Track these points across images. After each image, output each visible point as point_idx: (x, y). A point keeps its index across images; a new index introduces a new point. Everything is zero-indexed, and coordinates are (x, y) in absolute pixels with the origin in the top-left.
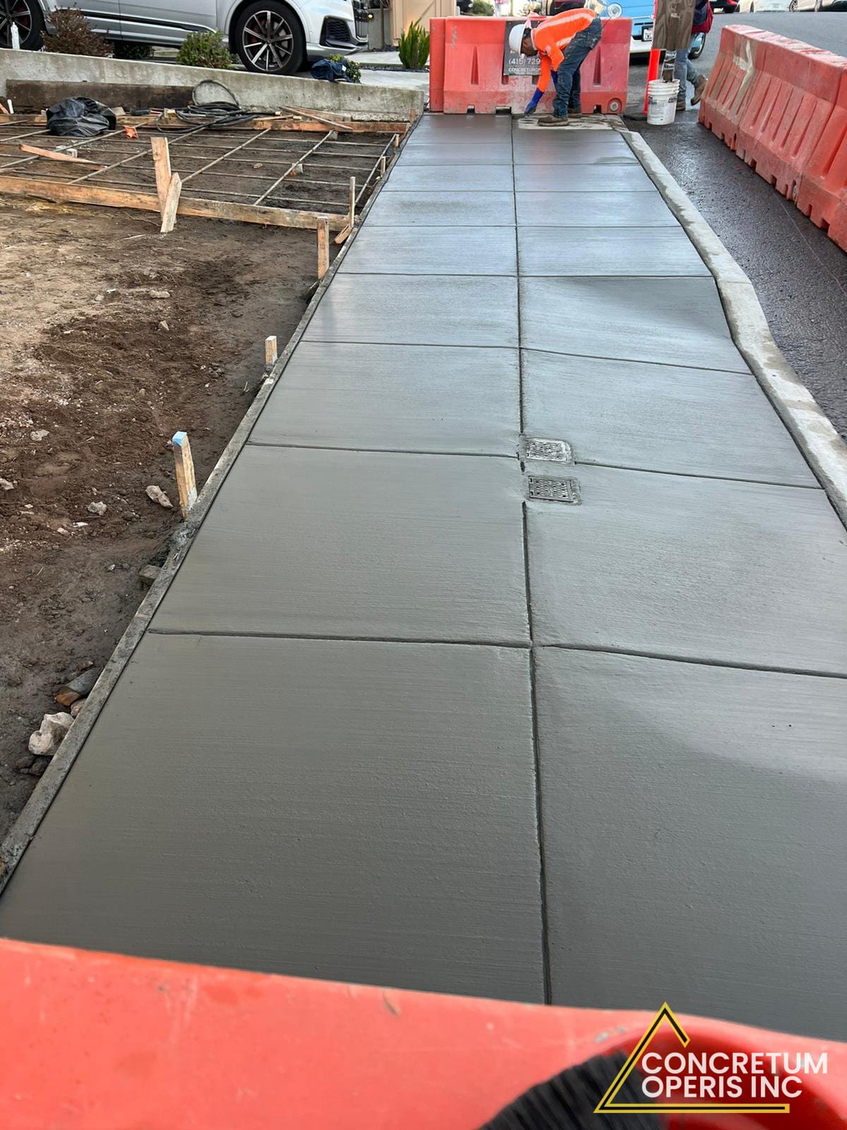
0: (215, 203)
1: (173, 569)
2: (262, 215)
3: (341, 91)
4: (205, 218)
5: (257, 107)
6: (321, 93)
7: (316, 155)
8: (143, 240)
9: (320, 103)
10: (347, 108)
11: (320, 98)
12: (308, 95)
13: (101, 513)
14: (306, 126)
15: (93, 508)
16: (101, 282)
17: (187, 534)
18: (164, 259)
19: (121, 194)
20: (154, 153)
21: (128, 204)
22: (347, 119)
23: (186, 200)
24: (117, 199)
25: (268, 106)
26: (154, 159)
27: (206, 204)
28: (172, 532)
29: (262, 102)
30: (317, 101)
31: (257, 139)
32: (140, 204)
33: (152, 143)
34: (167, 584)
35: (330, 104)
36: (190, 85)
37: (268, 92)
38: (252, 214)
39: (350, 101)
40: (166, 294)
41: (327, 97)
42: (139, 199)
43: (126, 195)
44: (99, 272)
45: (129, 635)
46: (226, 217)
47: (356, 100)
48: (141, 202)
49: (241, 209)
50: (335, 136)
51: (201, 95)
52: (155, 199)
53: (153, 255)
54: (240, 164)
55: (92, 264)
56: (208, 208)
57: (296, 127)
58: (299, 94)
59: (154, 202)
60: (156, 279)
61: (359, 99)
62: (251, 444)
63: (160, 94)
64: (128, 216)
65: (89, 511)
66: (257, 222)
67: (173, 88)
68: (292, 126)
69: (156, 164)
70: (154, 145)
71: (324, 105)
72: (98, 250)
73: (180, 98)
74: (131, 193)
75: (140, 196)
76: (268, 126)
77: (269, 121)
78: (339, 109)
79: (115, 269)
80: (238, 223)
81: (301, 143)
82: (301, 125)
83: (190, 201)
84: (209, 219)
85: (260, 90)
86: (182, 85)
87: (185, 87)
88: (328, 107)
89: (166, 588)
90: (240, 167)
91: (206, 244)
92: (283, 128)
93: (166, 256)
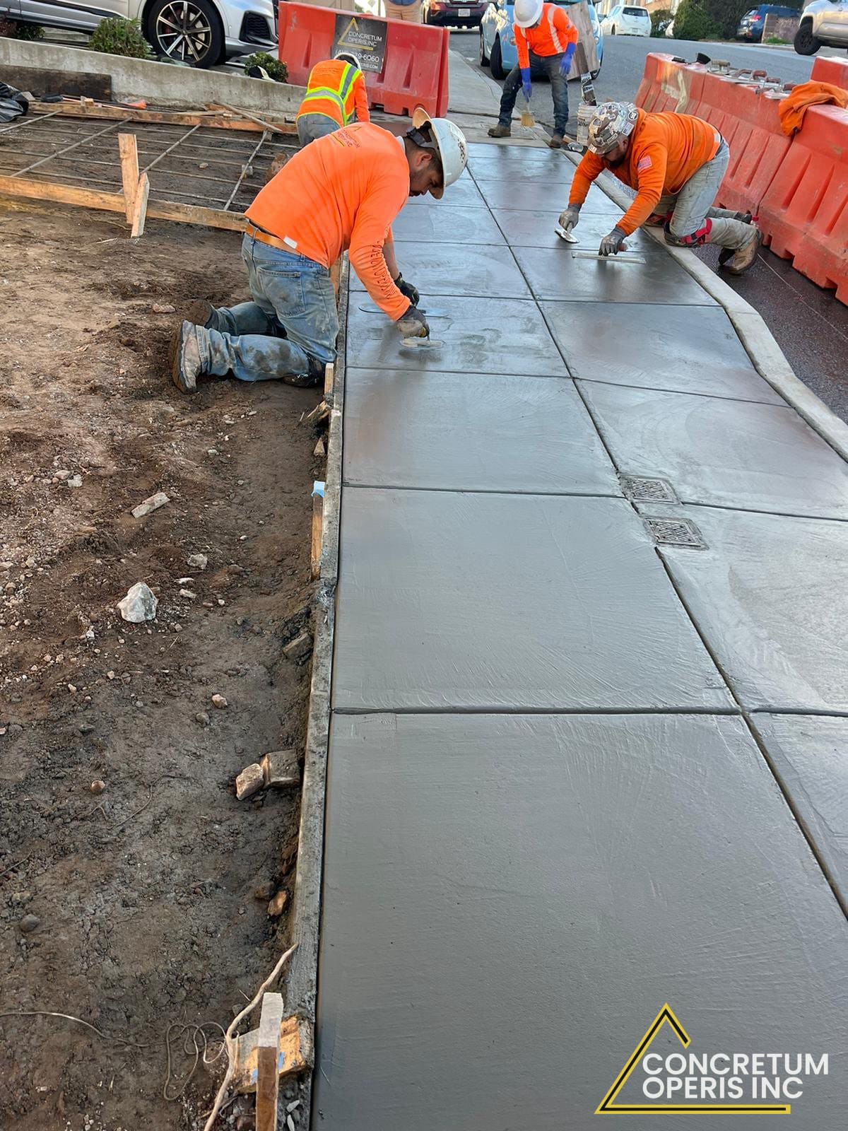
0: (187, 207)
1: (329, 635)
2: (238, 222)
3: (270, 90)
4: (173, 221)
5: (179, 100)
6: (248, 91)
7: (260, 157)
8: (118, 245)
9: (248, 101)
10: (276, 107)
11: (247, 96)
12: (235, 91)
13: (203, 567)
14: (237, 125)
15: (193, 561)
16: (90, 293)
17: (326, 593)
18: (148, 266)
19: (81, 192)
20: (121, 150)
21: (90, 204)
22: (278, 119)
23: (156, 202)
24: (77, 197)
25: (191, 100)
26: (121, 156)
27: (177, 208)
28: (311, 591)
29: (185, 96)
30: (244, 99)
31: (190, 135)
32: (102, 204)
33: (120, 140)
34: (330, 653)
35: (258, 103)
36: (105, 72)
37: (192, 86)
38: (228, 220)
39: (280, 101)
40: (170, 307)
41: (255, 95)
42: (101, 198)
43: (87, 193)
44: (83, 281)
45: (316, 718)
46: (199, 222)
47: (286, 100)
48: (104, 202)
49: (216, 214)
50: (270, 137)
51: (117, 84)
52: (122, 200)
53: (135, 262)
54: (183, 163)
55: (71, 271)
56: (179, 212)
57: (226, 125)
58: (225, 90)
59: (119, 202)
60: (149, 290)
61: (289, 100)
62: (348, 485)
63: (72, 81)
64: (87, 216)
65: (188, 565)
66: (233, 229)
67: (87, 75)
68: (221, 124)
69: (124, 163)
70: (121, 143)
71: (252, 103)
72: (72, 255)
73: (98, 88)
74: (92, 192)
75: (102, 196)
76: (197, 123)
77: (196, 116)
78: (268, 108)
79: (99, 277)
80: (210, 228)
81: (239, 143)
82: (232, 123)
83: (160, 203)
84: (178, 224)
85: (182, 83)
86: (97, 73)
87: (100, 75)
88: (255, 106)
89: (331, 658)
90: (185, 165)
91: (186, 251)
92: (212, 125)
93: (150, 264)
